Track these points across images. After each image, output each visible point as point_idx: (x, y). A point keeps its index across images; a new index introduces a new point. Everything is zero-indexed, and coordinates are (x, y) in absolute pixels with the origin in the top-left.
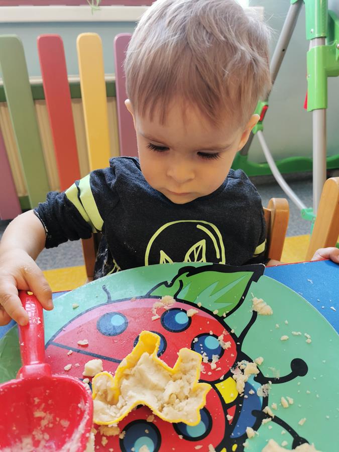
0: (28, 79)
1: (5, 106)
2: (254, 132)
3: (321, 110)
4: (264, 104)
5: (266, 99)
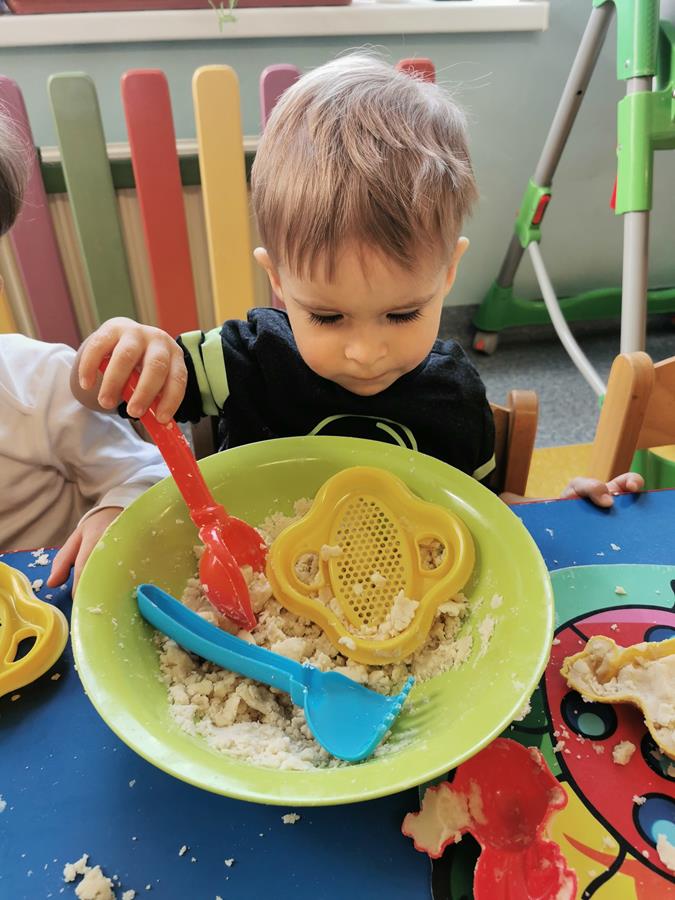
0: (105, 149)
1: (65, 199)
2: (524, 244)
3: (639, 214)
4: (542, 192)
5: (547, 183)
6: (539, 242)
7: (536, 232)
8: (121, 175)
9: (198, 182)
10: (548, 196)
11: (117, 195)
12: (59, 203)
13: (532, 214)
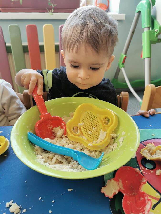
0: (22, 43)
1: (11, 55)
2: (120, 68)
3: (148, 58)
4: (124, 56)
5: (126, 54)
6: (124, 67)
7: (123, 65)
8: (25, 49)
9: (44, 51)
10: (126, 57)
11: (24, 54)
12: (10, 56)
13: (122, 61)
